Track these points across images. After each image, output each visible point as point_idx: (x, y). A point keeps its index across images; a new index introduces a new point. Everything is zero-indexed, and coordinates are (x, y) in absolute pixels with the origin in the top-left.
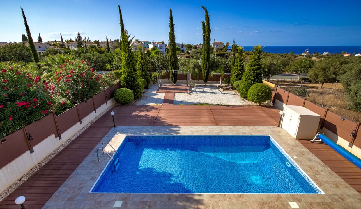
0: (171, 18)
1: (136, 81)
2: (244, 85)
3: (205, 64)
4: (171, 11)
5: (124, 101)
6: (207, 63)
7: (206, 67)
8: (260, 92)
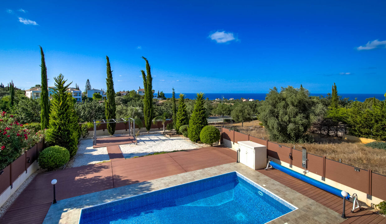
0: (109, 65)
1: (71, 136)
2: (193, 128)
3: (148, 111)
4: (108, 59)
5: (56, 164)
6: (150, 110)
7: (149, 114)
8: (212, 133)
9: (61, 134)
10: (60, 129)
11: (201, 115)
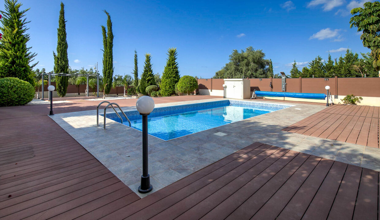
1: (28, 73)
2: (166, 83)
5: (20, 97)
8: (191, 81)
9: (15, 69)
10: (13, 63)
11: (175, 70)
